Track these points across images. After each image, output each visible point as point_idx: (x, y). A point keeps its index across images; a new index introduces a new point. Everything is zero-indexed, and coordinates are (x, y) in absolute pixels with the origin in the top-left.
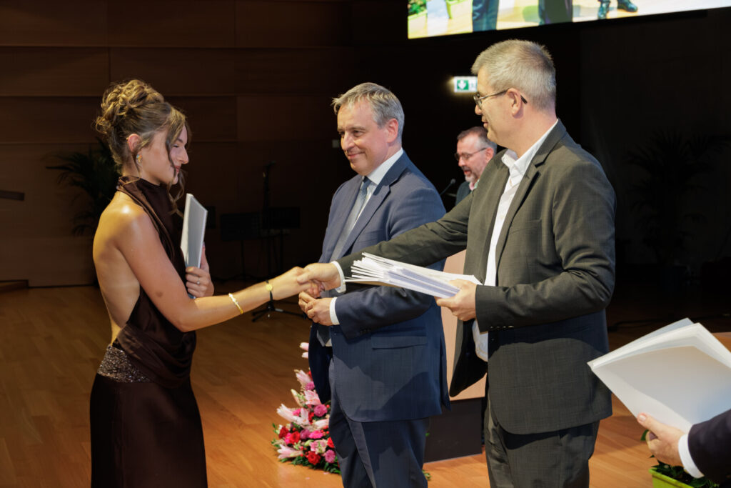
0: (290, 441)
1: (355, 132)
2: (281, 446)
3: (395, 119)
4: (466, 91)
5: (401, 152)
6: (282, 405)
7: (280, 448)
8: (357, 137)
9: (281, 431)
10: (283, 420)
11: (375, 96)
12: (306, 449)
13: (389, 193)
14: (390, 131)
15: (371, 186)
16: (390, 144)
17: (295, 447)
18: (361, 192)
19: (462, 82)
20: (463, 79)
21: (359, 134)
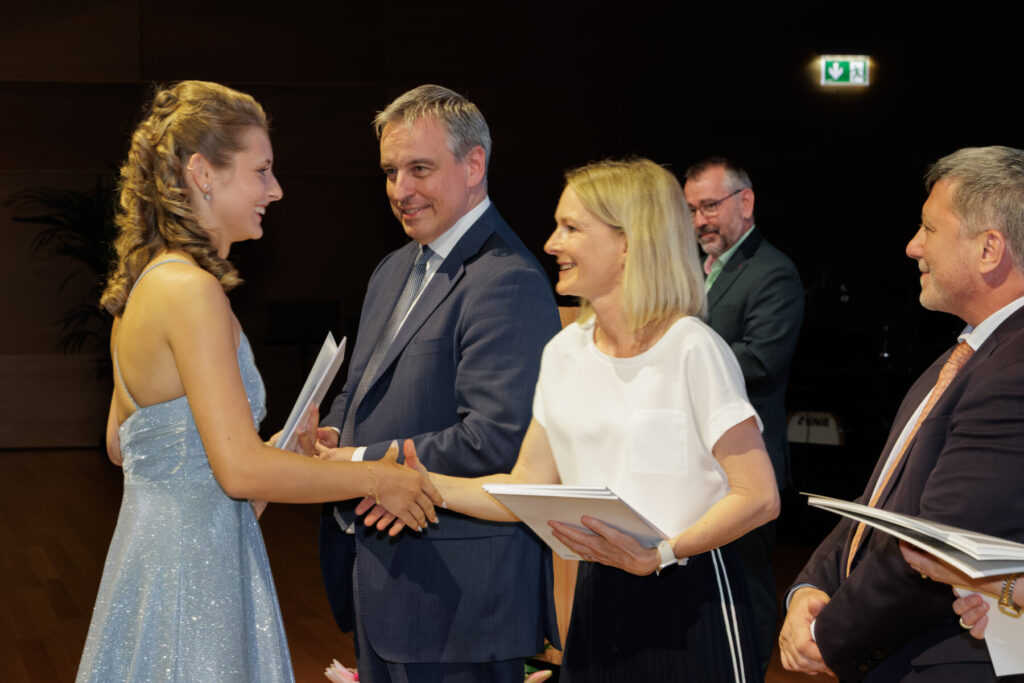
1: (416, 167)
3: (480, 147)
4: (842, 84)
5: (486, 204)
8: (421, 177)
13: (464, 274)
14: (472, 168)
15: (432, 261)
16: (472, 190)
18: (414, 273)
19: (836, 66)
20: (839, 59)
21: (425, 173)
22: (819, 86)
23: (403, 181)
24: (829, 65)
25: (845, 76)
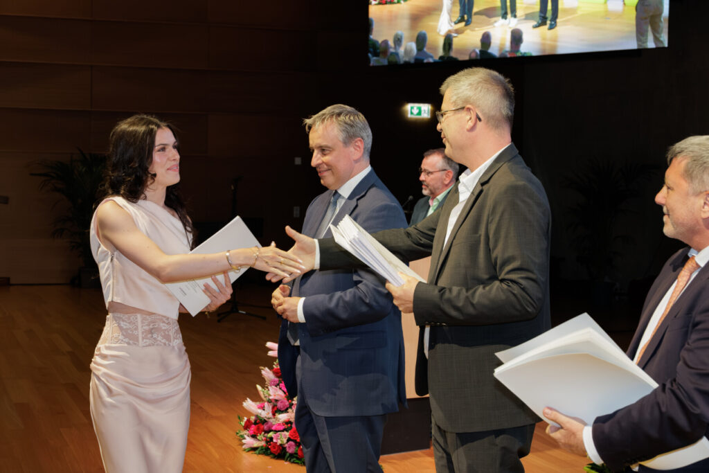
0: (254, 432)
1: (323, 150)
2: (245, 436)
3: (360, 139)
4: (418, 117)
5: (369, 169)
6: (248, 399)
7: (245, 439)
8: (325, 155)
9: (246, 423)
10: (248, 413)
11: (342, 117)
12: (268, 439)
13: (357, 206)
14: (356, 149)
15: (340, 200)
16: (357, 161)
17: (258, 438)
18: (331, 204)
19: (415, 108)
20: (416, 106)
21: (327, 152)
22: (407, 118)
23: (316, 156)
24: (412, 108)
25: (419, 113)
